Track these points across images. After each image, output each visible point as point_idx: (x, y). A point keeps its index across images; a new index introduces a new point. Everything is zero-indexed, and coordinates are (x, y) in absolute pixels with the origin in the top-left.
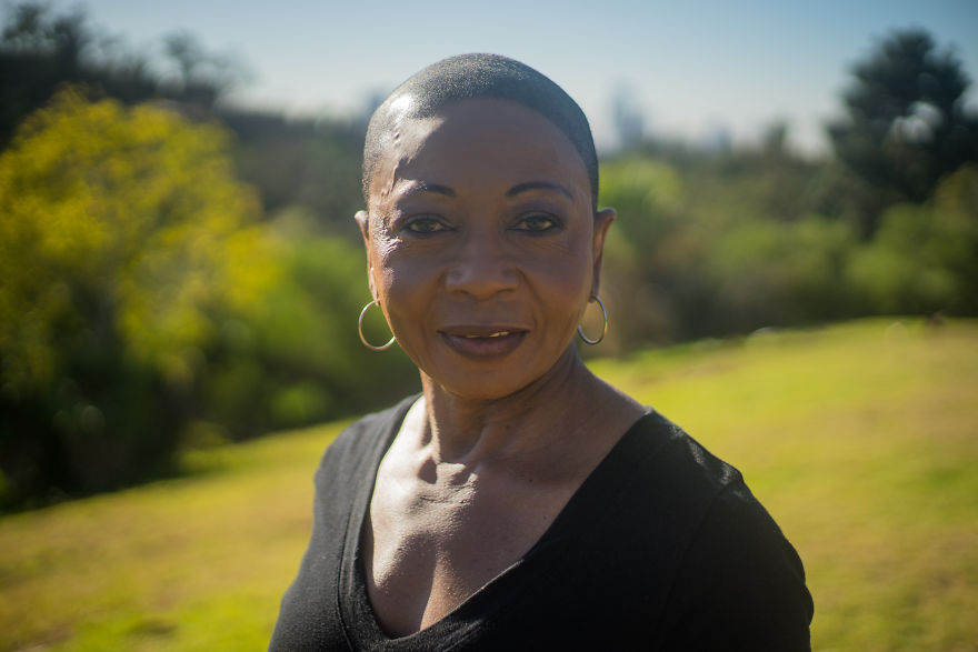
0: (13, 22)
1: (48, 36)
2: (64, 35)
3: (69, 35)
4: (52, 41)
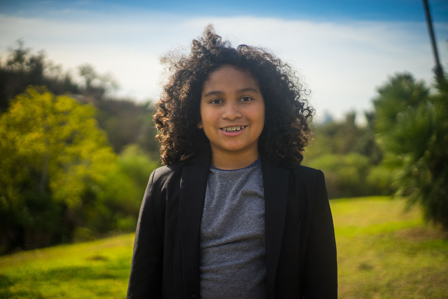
0: (12, 58)
1: (27, 64)
2: (34, 64)
3: (37, 64)
4: (28, 67)
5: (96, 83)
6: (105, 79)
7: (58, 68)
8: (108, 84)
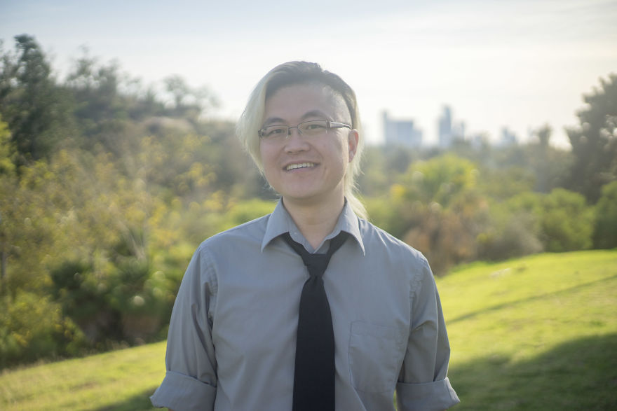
0: (74, 70)
1: (95, 78)
2: (104, 78)
3: (109, 78)
4: (97, 81)
5: (188, 100)
6: (200, 94)
7: (136, 81)
8: (205, 102)
